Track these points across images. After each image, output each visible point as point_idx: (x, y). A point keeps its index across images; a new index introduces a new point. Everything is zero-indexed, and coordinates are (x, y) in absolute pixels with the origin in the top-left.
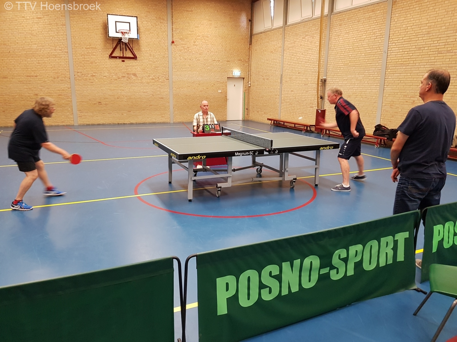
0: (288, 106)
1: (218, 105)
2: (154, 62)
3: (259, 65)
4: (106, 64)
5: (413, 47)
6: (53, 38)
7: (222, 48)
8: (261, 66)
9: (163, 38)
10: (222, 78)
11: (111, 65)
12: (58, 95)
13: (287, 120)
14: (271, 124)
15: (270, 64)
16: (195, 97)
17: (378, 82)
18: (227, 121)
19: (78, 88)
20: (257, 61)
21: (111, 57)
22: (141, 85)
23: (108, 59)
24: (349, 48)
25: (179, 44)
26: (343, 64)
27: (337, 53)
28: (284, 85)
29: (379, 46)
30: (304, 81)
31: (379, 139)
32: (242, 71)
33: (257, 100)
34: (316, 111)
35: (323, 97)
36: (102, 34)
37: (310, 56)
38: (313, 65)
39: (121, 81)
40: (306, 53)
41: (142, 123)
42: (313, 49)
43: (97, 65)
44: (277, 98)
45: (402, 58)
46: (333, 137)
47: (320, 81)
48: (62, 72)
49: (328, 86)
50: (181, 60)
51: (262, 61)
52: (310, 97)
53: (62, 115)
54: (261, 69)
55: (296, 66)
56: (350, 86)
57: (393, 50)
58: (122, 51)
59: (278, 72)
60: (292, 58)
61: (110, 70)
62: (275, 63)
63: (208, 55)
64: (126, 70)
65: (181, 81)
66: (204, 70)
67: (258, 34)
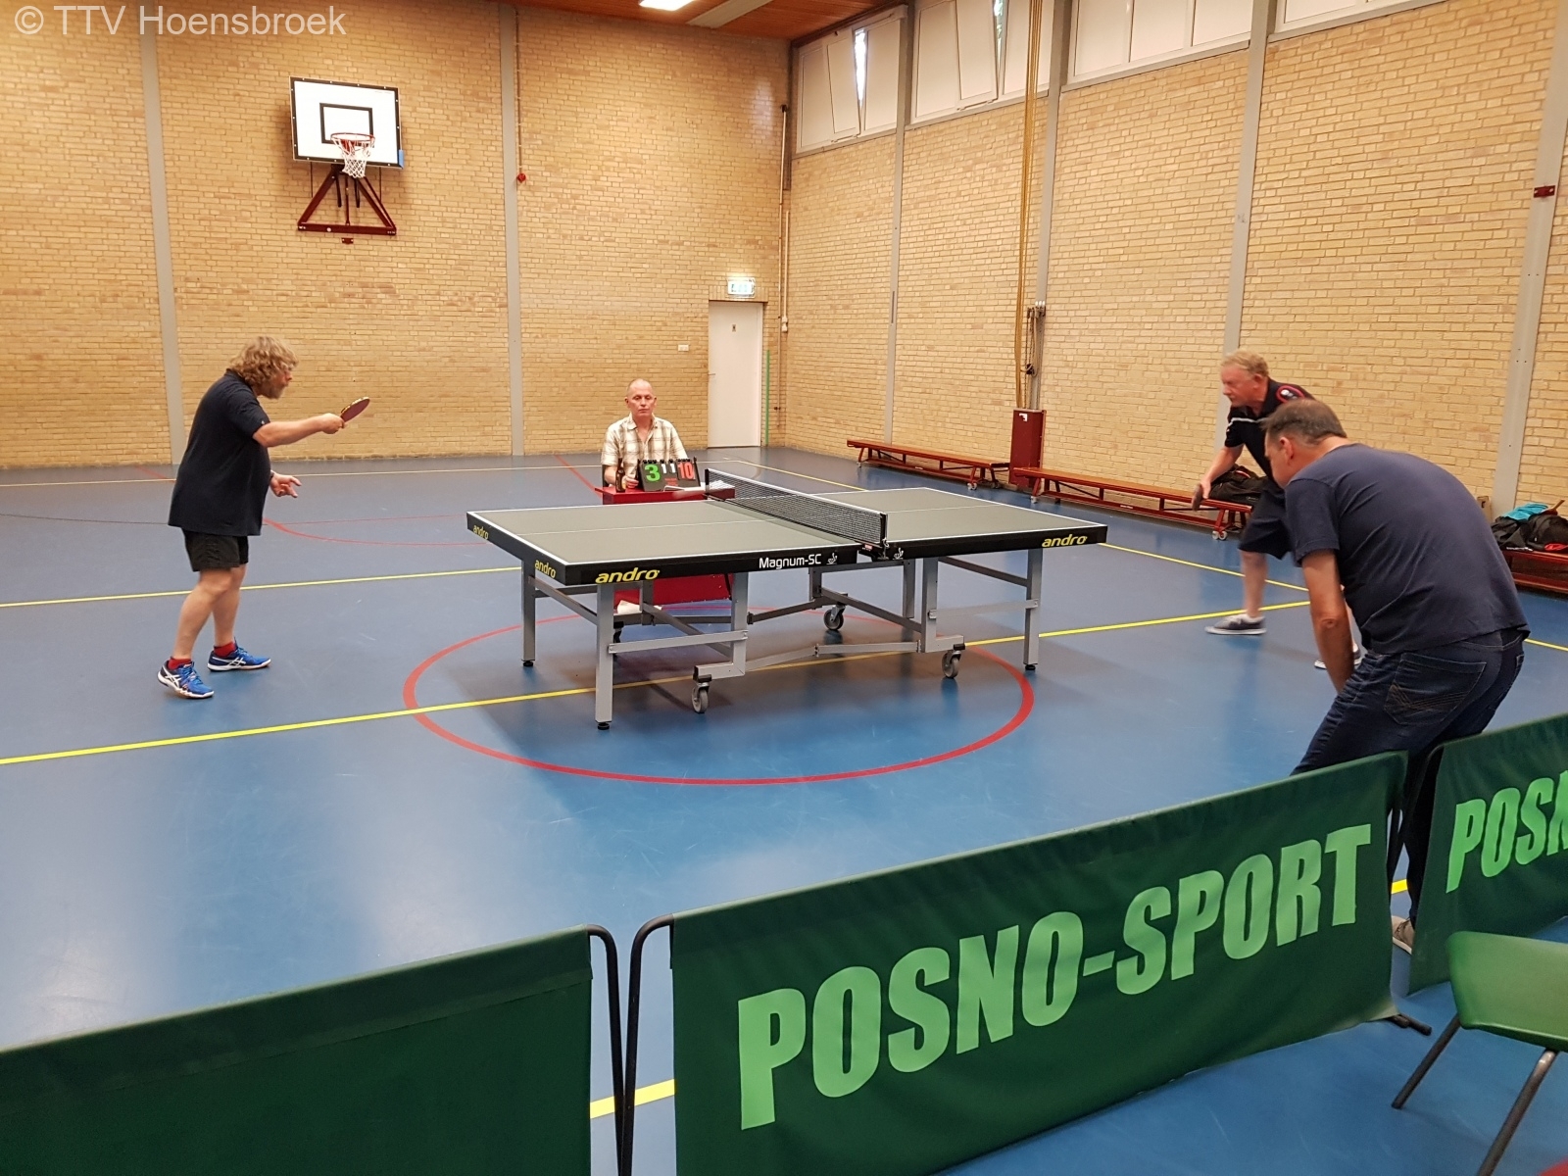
0: (918, 401)
1: (679, 393)
2: (456, 246)
3: (817, 260)
4: (285, 249)
5: (1336, 203)
6: (101, 159)
7: (690, 200)
8: (823, 264)
9: (487, 164)
10: (692, 301)
11: (304, 255)
12: (115, 357)
13: (915, 446)
14: (860, 461)
15: (854, 256)
16: (599, 366)
17: (1219, 319)
18: (709, 451)
19: (187, 335)
20: (809, 246)
21: (305, 225)
22: (411, 323)
23: (293, 233)
24: (1121, 203)
25: (542, 184)
26: (1101, 259)
27: (1081, 221)
28: (904, 326)
29: (1222, 199)
30: (970, 315)
31: (1227, 511)
32: (761, 280)
33: (812, 377)
34: (1012, 415)
35: (1035, 369)
36: (273, 148)
37: (989, 231)
38: (1001, 260)
39: (338, 311)
40: (977, 221)
41: (413, 454)
42: (1002, 205)
43: (255, 254)
44: (880, 372)
45: (1300, 238)
46: (1072, 504)
47: (1025, 314)
48: (129, 278)
49: (1051, 332)
50: (549, 238)
51: (828, 244)
52: (992, 367)
53: (129, 429)
54: (823, 274)
55: (942, 265)
56: (1127, 333)
57: (1268, 214)
58: (343, 208)
59: (882, 285)
60: (930, 238)
61: (300, 271)
62: (871, 255)
63: (644, 222)
64: (357, 274)
65: (550, 311)
66: (631, 275)
67: (813, 153)
